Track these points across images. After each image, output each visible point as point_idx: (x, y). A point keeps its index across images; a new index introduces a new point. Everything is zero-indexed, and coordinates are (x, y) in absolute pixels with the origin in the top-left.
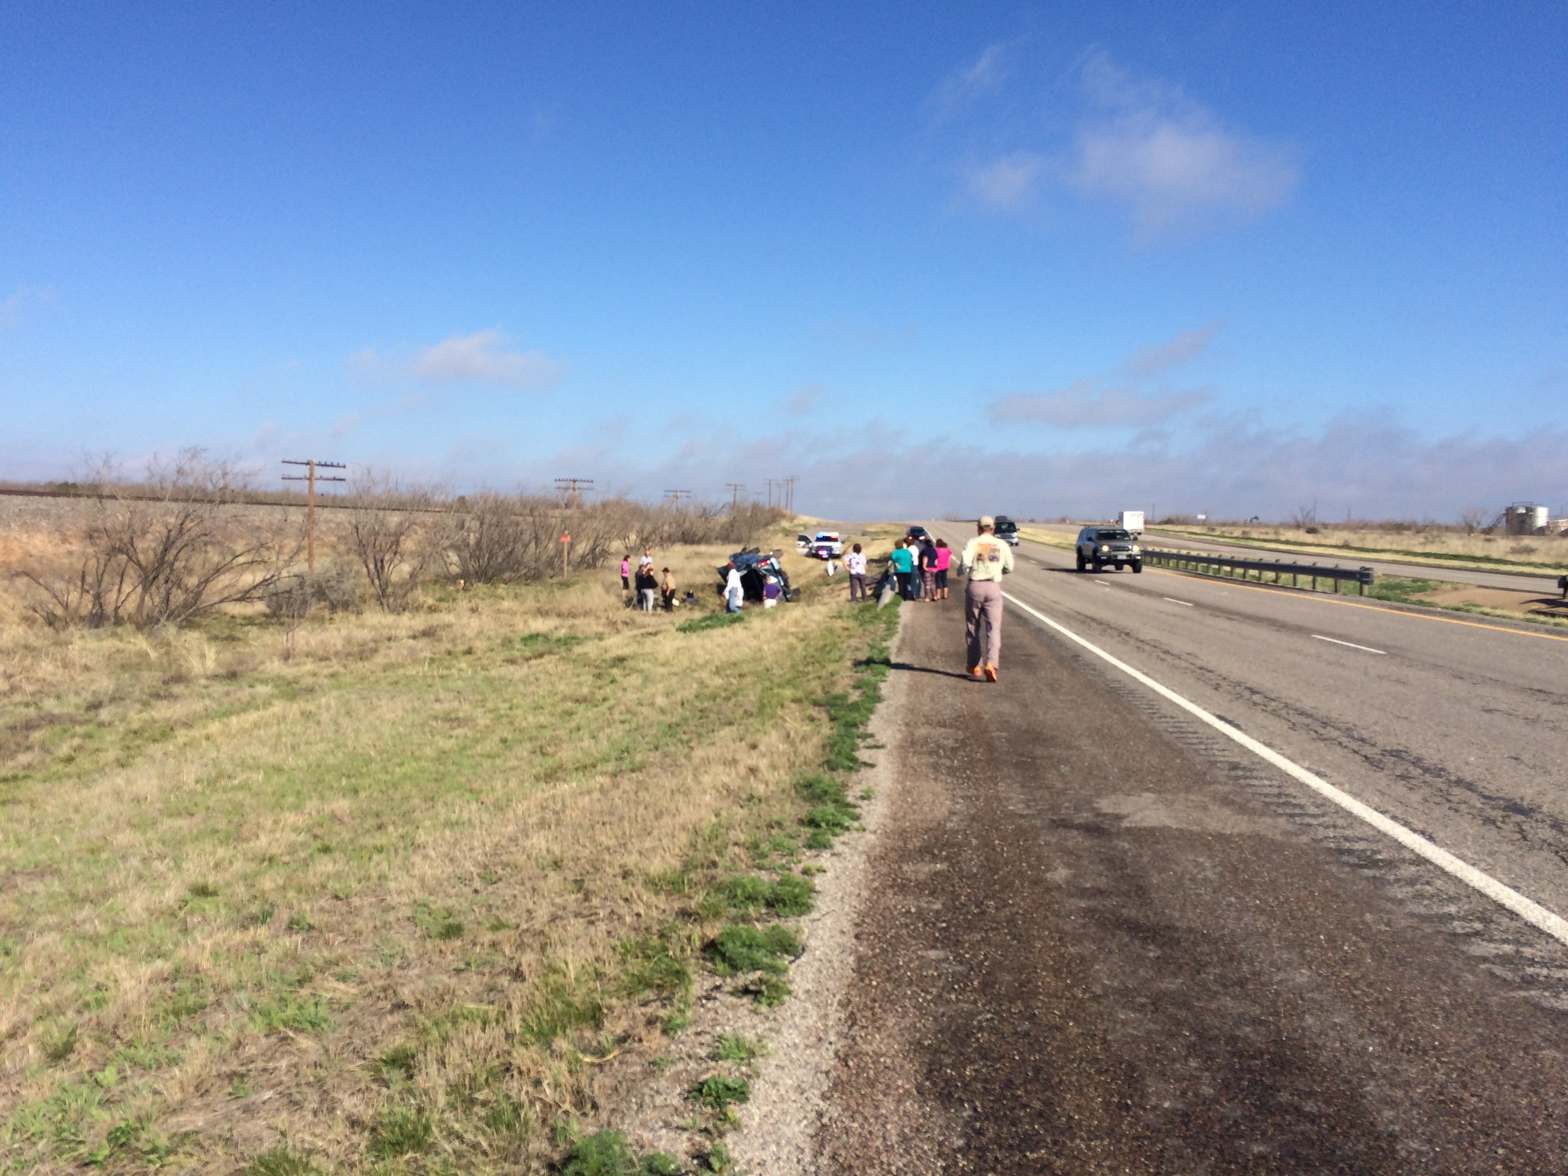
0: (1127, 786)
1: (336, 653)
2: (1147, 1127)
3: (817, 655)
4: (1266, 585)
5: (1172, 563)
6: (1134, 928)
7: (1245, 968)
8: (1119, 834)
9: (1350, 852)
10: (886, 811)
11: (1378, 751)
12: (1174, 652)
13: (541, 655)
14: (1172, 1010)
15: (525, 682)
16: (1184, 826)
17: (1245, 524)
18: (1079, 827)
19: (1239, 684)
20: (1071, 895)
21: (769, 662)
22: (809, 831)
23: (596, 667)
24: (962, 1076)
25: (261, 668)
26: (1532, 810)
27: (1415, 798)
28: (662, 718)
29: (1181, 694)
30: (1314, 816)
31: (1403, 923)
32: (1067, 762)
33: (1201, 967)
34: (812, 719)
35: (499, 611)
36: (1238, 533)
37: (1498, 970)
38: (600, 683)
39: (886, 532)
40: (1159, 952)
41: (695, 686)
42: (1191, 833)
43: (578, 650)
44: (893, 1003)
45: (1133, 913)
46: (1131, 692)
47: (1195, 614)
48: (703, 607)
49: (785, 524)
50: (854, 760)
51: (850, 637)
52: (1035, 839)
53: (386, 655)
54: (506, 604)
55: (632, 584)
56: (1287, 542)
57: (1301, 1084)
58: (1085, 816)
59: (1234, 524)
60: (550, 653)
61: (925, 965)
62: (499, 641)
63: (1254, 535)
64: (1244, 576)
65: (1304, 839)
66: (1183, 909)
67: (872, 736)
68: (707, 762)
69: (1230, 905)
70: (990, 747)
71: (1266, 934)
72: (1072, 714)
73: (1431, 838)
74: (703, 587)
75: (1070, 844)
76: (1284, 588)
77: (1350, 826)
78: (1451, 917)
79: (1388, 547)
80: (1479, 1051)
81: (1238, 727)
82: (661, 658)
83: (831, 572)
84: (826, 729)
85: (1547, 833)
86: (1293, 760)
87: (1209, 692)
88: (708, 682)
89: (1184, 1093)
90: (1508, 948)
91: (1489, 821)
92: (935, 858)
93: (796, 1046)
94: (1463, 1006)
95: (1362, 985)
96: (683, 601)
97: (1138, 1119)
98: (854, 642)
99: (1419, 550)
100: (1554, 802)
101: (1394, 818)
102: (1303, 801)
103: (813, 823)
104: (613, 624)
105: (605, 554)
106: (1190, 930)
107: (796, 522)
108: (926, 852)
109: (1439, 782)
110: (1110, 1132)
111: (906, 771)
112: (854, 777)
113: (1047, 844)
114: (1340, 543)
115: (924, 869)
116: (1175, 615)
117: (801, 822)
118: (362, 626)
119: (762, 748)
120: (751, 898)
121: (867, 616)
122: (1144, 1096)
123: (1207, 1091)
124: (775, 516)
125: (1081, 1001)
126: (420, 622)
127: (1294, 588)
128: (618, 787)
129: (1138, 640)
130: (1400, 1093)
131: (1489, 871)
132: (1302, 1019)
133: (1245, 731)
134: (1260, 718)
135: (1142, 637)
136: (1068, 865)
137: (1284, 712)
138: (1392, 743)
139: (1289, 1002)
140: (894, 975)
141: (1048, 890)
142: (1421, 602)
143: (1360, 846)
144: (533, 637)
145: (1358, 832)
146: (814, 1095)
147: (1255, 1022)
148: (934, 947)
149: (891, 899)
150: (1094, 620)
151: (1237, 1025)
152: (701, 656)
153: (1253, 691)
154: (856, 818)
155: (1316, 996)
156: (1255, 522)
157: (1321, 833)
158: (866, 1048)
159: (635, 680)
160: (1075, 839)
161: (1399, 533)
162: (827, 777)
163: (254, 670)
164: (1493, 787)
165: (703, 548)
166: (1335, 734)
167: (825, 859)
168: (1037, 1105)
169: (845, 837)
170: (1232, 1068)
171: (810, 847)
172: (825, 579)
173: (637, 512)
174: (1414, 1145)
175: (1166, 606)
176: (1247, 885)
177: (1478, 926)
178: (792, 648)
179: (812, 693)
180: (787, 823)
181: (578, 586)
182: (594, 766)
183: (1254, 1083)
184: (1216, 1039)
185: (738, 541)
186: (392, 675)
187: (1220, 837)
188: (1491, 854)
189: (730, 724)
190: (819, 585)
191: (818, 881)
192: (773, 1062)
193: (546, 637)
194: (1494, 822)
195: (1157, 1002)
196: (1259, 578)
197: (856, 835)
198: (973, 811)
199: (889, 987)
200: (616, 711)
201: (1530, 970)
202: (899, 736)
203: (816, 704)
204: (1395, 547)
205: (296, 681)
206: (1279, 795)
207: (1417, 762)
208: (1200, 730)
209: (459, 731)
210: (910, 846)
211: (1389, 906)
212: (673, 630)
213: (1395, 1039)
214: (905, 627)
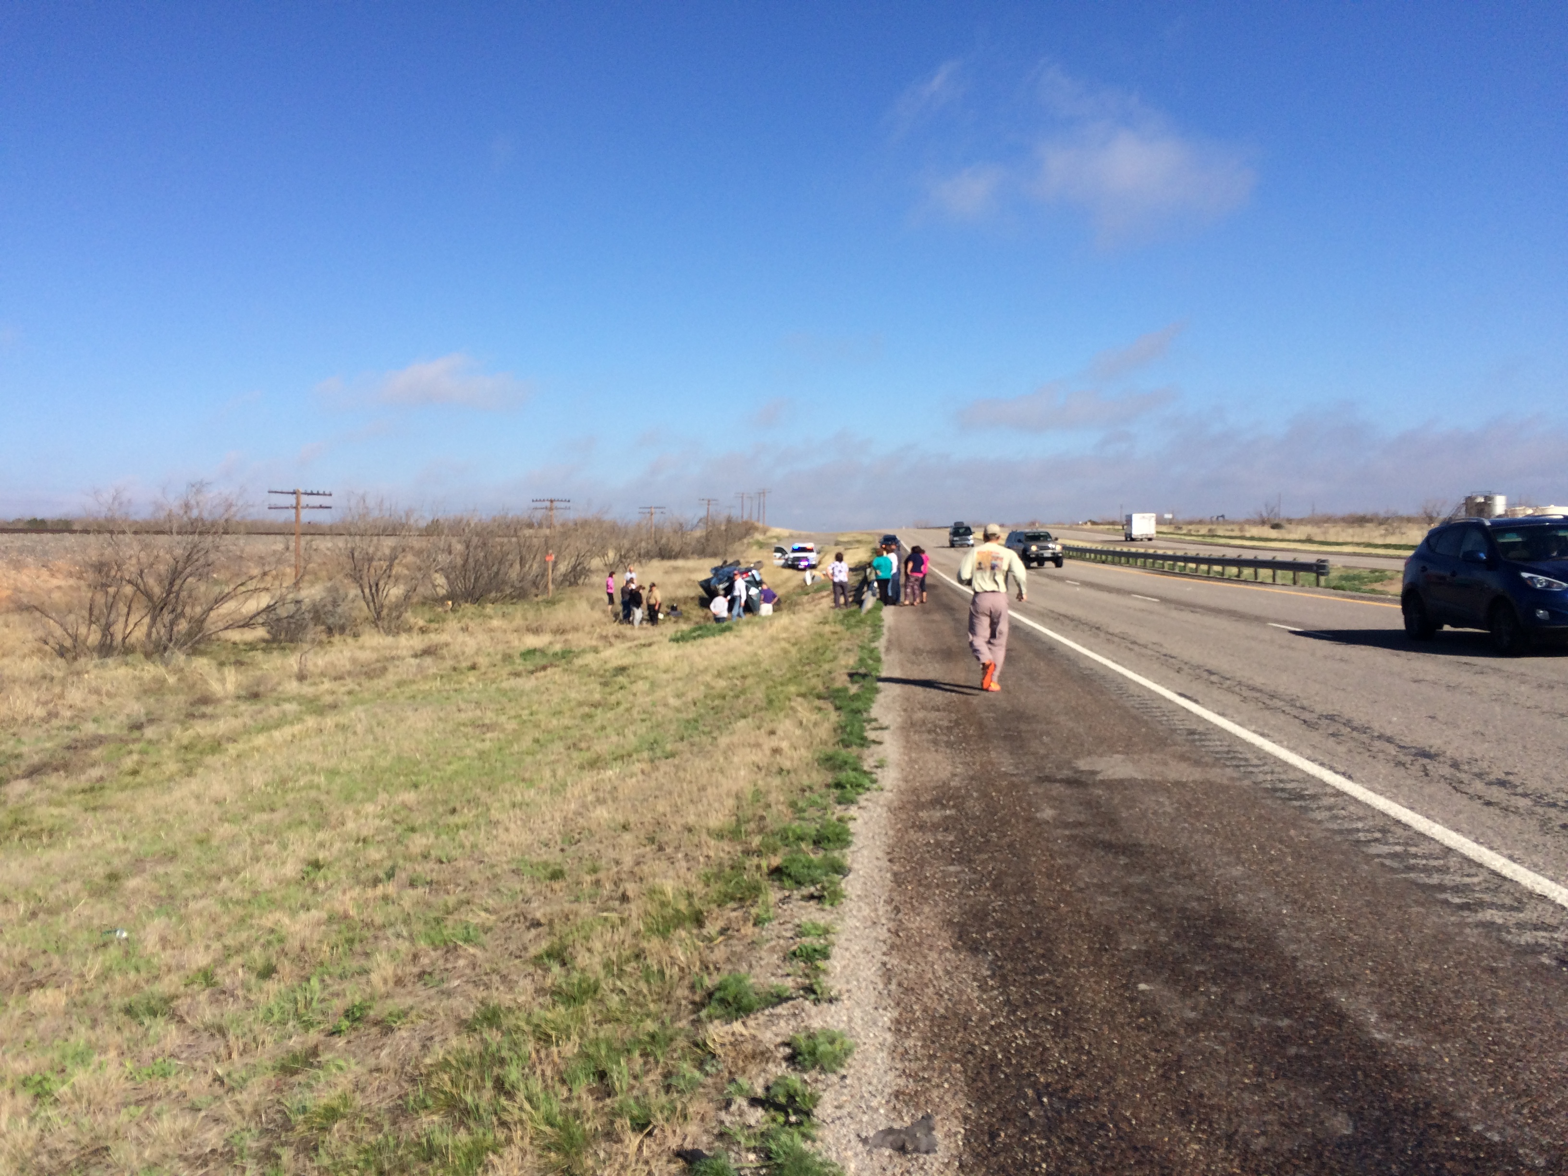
0: (1100, 750)
1: (349, 673)
2: (1120, 959)
3: (812, 656)
4: (1229, 580)
5: (1140, 561)
6: (1108, 846)
7: (1194, 867)
8: (1095, 785)
9: (1283, 790)
10: (899, 776)
11: (1315, 716)
12: (1142, 641)
13: (544, 668)
14: (1137, 894)
15: (536, 690)
16: (1148, 777)
17: (1212, 523)
18: (1061, 781)
19: (1199, 667)
20: (1057, 827)
21: (765, 665)
22: (837, 792)
23: (601, 676)
24: (985, 938)
25: (280, 688)
26: (1437, 755)
27: (1342, 749)
28: (680, 715)
29: (1147, 677)
30: (1257, 766)
31: (1320, 835)
32: (1048, 734)
33: (1160, 868)
34: (820, 709)
35: (492, 630)
36: (1204, 530)
37: (1388, 862)
38: (608, 690)
39: (859, 542)
40: (1127, 861)
41: (702, 688)
42: (1154, 782)
43: (578, 662)
44: (926, 899)
45: (1107, 837)
46: (1103, 677)
47: (1161, 608)
48: (687, 619)
49: (759, 537)
50: (864, 739)
51: (840, 640)
52: (1026, 790)
53: (396, 673)
54: (495, 623)
55: (618, 598)
56: (1252, 538)
57: (1232, 933)
58: (1066, 773)
59: (1201, 522)
60: (551, 665)
61: (945, 875)
62: (499, 657)
63: (1220, 532)
64: (1208, 572)
65: (1246, 782)
66: (1146, 832)
67: (876, 720)
68: (731, 747)
69: (1183, 829)
70: (981, 725)
71: (1211, 846)
72: (1050, 697)
73: (1350, 778)
74: (686, 600)
75: (1054, 793)
76: (1246, 582)
77: (1285, 772)
78: (1358, 830)
79: (1349, 540)
80: (1365, 910)
81: (1196, 701)
82: (662, 666)
83: (809, 582)
84: (834, 716)
85: (1447, 771)
86: (1241, 724)
87: (1172, 674)
88: (713, 684)
89: (1146, 941)
90: (1398, 849)
91: (1400, 764)
92: (944, 807)
93: (857, 928)
94: (1358, 884)
95: (1283, 875)
96: (667, 614)
97: (1113, 956)
98: (844, 644)
99: (1379, 541)
100: (1457, 748)
101: (1322, 764)
102: (1249, 756)
103: (839, 785)
104: (604, 638)
105: (586, 572)
106: (1152, 846)
107: (769, 534)
108: (936, 802)
109: (1364, 737)
110: (1094, 963)
111: (909, 746)
112: (866, 752)
113: (1036, 794)
114: (1303, 537)
115: (937, 815)
116: (1142, 610)
117: (828, 786)
118: (362, 648)
119: (780, 733)
120: (800, 838)
121: (853, 621)
122: (1118, 943)
123: (1163, 939)
124: (749, 529)
125: (1069, 892)
126: (417, 642)
127: (1255, 581)
128: (658, 769)
129: (1107, 633)
130: (1303, 935)
131: (1393, 798)
132: (1234, 896)
133: (1203, 705)
134: (1216, 693)
135: (1111, 630)
136: (1053, 807)
137: (1237, 689)
138: (1329, 709)
139: (1226, 887)
140: (924, 882)
141: (1039, 825)
142: (1373, 591)
143: (1289, 786)
144: (529, 653)
145: (1291, 776)
146: (878, 955)
147: (1199, 899)
148: (952, 864)
149: (913, 835)
150: (1065, 616)
151: (1186, 901)
152: (700, 663)
153: (1210, 673)
154: (874, 781)
155: (1247, 882)
156: (1221, 519)
157: (1261, 777)
158: (910, 925)
159: (641, 686)
160: (1058, 789)
161: (1361, 526)
162: (844, 752)
163: (273, 690)
164: (1408, 739)
165: (680, 563)
166: (1280, 704)
167: (853, 811)
168: (1040, 951)
169: (868, 795)
170: (1182, 925)
171: (840, 803)
172: (803, 588)
173: (616, 530)
174: (1310, 962)
175: (1135, 602)
176: (1198, 815)
177: (1378, 835)
178: (786, 652)
179: (814, 688)
180: (815, 788)
181: (564, 604)
182: (630, 755)
183: (1197, 933)
184: (1171, 910)
185: (714, 555)
186: (409, 690)
187: (1177, 783)
188: (1397, 786)
189: (744, 717)
190: (799, 595)
191: (851, 826)
192: (843, 937)
193: (543, 652)
194: (1404, 765)
195: (1126, 891)
196: (1223, 574)
197: (875, 793)
198: (971, 773)
199: (922, 889)
200: (635, 712)
201: (1412, 861)
202: (899, 720)
203: (819, 697)
204: (1356, 540)
205: (316, 698)
206: (1228, 752)
207: (1348, 723)
208: (1163, 705)
209: (489, 735)
210: (923, 799)
211: (1310, 825)
212: (666, 640)
213: (1303, 905)
214: (889, 628)
